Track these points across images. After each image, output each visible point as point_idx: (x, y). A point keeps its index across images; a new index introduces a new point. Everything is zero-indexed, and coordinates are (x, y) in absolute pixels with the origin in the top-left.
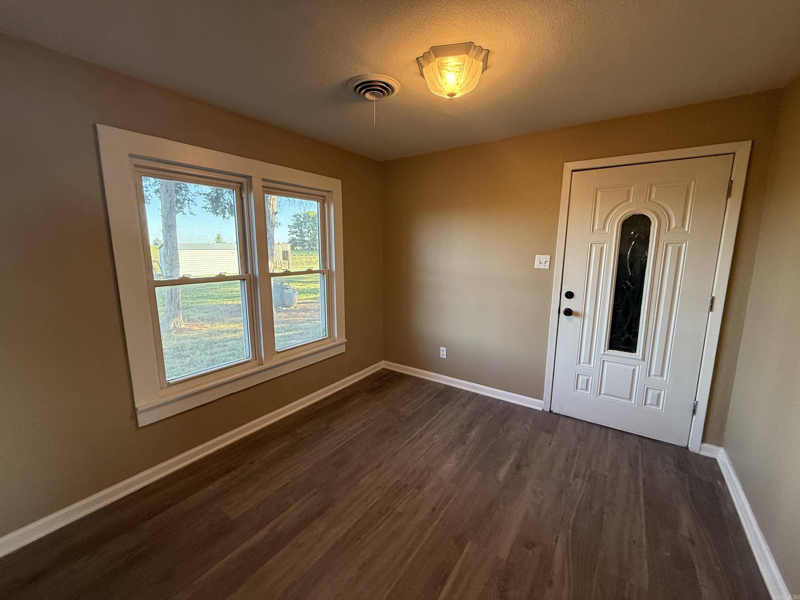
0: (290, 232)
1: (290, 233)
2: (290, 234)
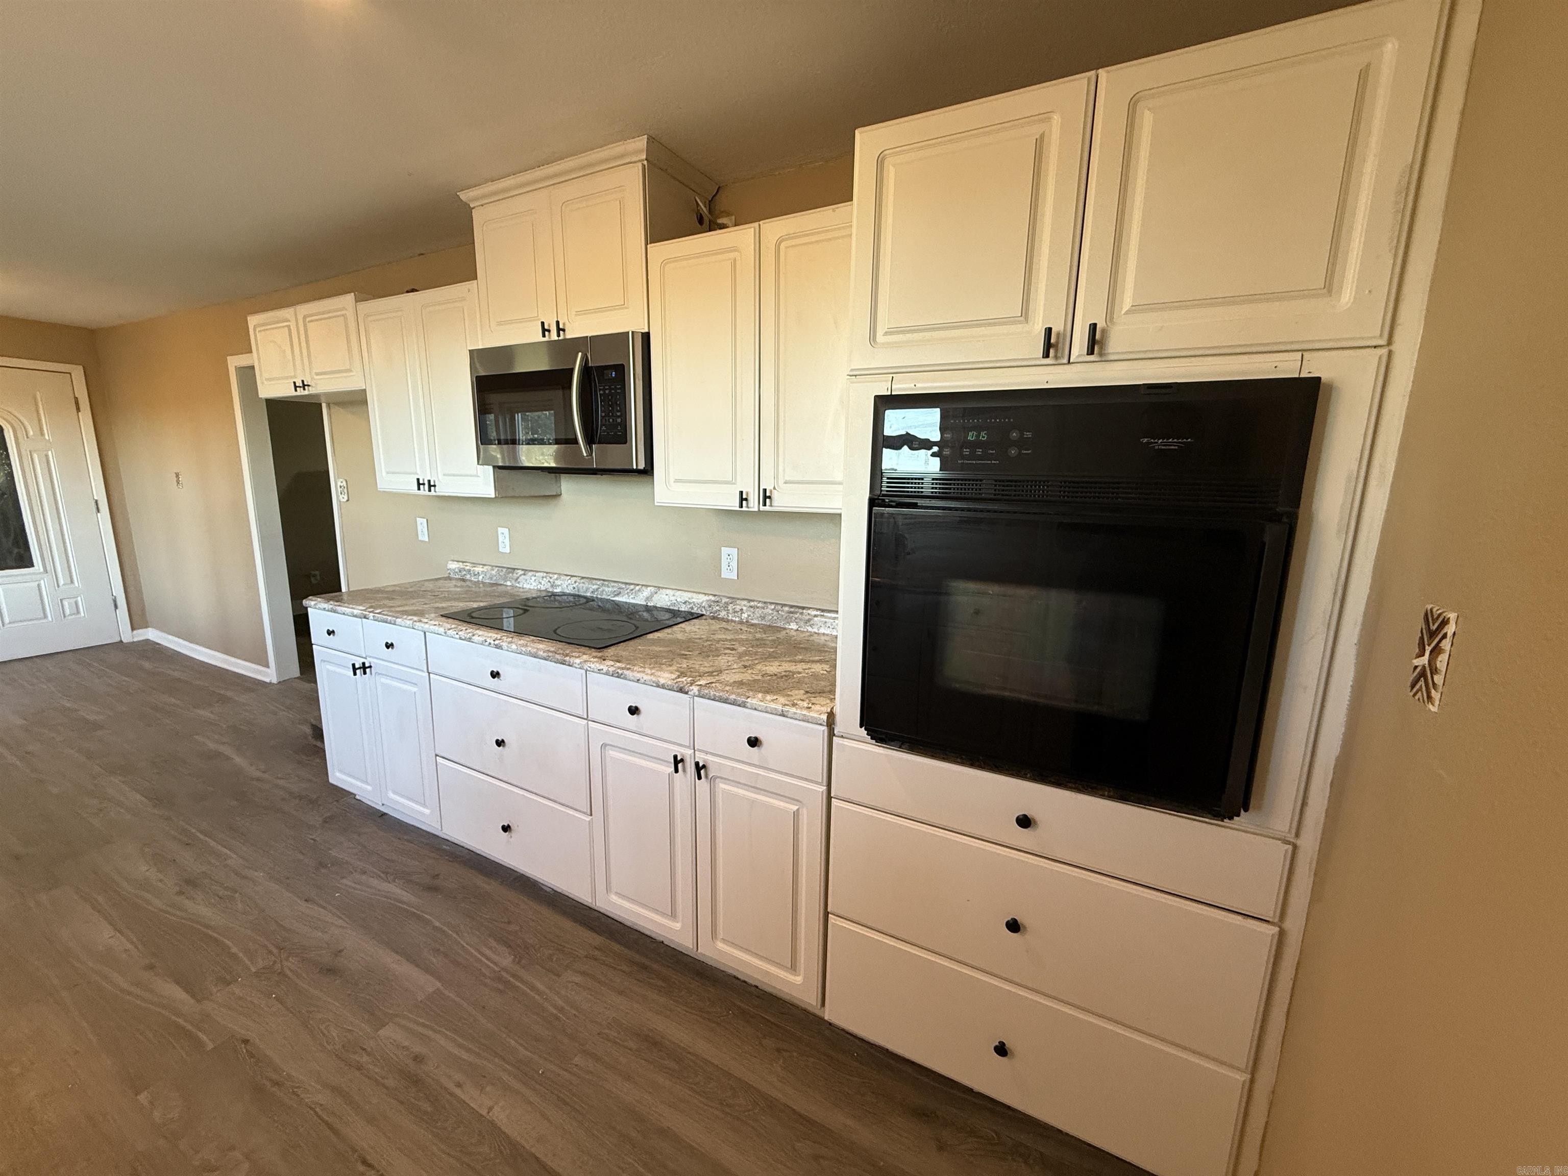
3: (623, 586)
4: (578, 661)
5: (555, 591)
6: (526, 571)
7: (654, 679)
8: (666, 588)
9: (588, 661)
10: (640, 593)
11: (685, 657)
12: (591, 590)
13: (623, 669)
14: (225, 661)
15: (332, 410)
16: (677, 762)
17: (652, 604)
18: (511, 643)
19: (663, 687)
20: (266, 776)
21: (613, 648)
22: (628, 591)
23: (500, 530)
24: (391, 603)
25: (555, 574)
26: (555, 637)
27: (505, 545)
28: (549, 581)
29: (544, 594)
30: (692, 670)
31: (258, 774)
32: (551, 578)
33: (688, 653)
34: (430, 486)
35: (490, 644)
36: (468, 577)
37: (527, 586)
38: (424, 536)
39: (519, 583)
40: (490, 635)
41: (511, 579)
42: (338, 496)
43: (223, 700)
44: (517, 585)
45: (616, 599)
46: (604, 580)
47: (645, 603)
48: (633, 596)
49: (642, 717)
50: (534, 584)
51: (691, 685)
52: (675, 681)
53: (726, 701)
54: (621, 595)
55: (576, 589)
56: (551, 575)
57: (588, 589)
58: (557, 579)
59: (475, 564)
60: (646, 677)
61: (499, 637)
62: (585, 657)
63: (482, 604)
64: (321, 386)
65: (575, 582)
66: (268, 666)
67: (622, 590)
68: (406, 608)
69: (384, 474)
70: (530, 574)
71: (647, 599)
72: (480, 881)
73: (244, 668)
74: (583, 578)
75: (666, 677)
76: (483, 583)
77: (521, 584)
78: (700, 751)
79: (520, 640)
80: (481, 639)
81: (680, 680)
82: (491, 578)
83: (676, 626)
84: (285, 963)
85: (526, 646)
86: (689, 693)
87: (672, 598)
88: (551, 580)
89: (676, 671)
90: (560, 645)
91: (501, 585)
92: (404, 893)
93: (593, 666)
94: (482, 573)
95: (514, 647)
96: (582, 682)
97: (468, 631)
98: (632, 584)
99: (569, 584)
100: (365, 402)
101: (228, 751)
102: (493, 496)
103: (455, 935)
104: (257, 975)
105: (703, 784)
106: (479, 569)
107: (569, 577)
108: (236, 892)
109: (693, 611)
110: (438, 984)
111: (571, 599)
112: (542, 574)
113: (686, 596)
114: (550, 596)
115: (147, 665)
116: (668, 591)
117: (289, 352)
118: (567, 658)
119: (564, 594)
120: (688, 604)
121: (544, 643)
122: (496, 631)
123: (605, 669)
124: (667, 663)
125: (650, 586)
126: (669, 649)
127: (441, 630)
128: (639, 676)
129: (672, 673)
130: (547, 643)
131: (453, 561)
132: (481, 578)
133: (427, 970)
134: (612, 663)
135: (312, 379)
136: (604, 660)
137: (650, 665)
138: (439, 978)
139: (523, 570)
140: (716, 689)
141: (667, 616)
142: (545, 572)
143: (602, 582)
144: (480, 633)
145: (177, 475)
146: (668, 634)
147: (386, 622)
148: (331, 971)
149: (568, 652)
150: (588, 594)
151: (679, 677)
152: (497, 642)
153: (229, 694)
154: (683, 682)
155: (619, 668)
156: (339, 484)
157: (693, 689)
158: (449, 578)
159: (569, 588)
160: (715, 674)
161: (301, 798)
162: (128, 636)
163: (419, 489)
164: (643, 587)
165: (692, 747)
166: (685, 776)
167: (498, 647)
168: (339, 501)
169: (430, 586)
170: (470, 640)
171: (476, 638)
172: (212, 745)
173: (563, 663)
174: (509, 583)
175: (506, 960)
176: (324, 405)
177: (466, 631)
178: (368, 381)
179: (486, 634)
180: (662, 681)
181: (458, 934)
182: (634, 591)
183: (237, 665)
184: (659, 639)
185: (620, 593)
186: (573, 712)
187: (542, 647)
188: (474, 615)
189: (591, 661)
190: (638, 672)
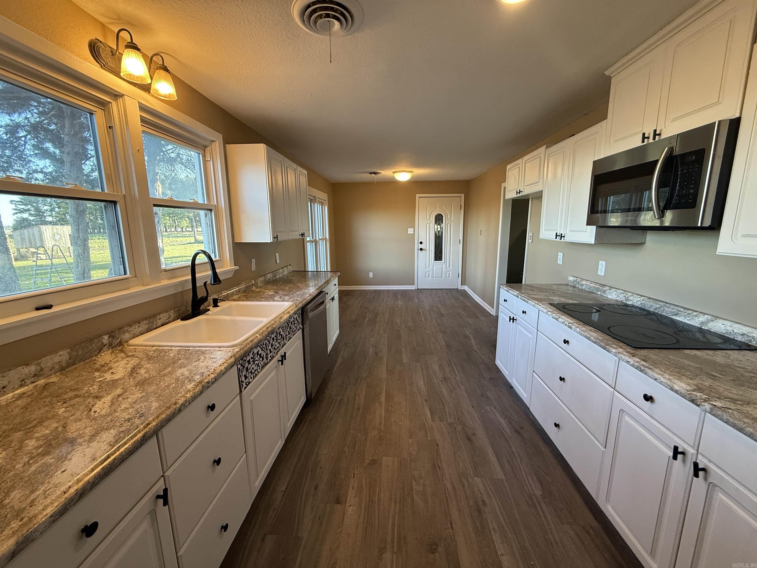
0: (16, 209)
1: (17, 211)
2: (16, 213)
3: (682, 310)
4: (614, 351)
5: (628, 303)
6: (611, 287)
7: (669, 384)
8: (724, 319)
9: (621, 353)
10: (696, 318)
11: (712, 377)
12: (654, 307)
13: (645, 367)
14: (482, 303)
15: (533, 201)
16: (676, 452)
17: (707, 328)
18: (577, 327)
19: (676, 392)
20: (478, 351)
21: (646, 351)
22: (686, 314)
23: (601, 262)
24: (530, 292)
25: (630, 292)
26: (608, 332)
27: (601, 271)
28: (625, 296)
29: (619, 303)
30: (713, 390)
31: (476, 349)
32: (626, 294)
33: (718, 375)
34: (562, 237)
35: (566, 324)
36: (577, 286)
37: (609, 297)
38: (560, 262)
39: (605, 294)
40: (568, 320)
41: (601, 291)
42: (528, 240)
43: (477, 317)
44: (604, 295)
45: (674, 317)
46: (666, 303)
47: (700, 326)
48: (689, 319)
49: (654, 406)
50: (614, 296)
51: (704, 402)
52: (689, 393)
53: (741, 430)
54: (678, 316)
55: (643, 305)
56: (627, 293)
57: (651, 306)
58: (630, 296)
59: (582, 280)
60: (662, 379)
61: (572, 322)
62: (620, 350)
63: (575, 302)
64: (527, 191)
65: (643, 300)
66: (493, 308)
67: (680, 313)
68: (536, 296)
69: (543, 231)
70: (613, 290)
71: (702, 323)
72: (541, 443)
73: (487, 307)
74: (650, 298)
75: (681, 385)
76: (584, 290)
77: (607, 295)
78: (701, 454)
79: (583, 327)
80: (562, 320)
81: (694, 393)
82: (589, 289)
83: (722, 351)
84: (458, 426)
85: (585, 331)
86: (701, 407)
87: (729, 328)
88: (626, 296)
89: (694, 385)
90: (607, 337)
91: (594, 293)
92: (506, 427)
93: (623, 357)
94: (586, 285)
95: (578, 330)
96: (615, 364)
97: (558, 315)
98: (690, 310)
99: (638, 301)
100: (541, 197)
101: (471, 337)
102: (593, 243)
103: (519, 461)
104: (449, 424)
105: (699, 482)
106: (584, 282)
107: (639, 296)
108: (454, 390)
109: (750, 343)
110: (504, 478)
111: (638, 310)
112: (621, 291)
113: (745, 330)
114: (624, 306)
115: (461, 298)
116: (725, 322)
117: (517, 179)
118: (608, 347)
119: (633, 306)
120: (746, 336)
121: (597, 333)
122: (572, 318)
123: (632, 362)
124: (690, 376)
125: (708, 314)
126: (699, 366)
127: (545, 311)
128: (657, 376)
129: (689, 385)
130: (598, 334)
131: (572, 276)
132: (584, 287)
133: (502, 467)
134: (639, 360)
135: (524, 188)
136: (634, 356)
137: (671, 372)
138: (505, 475)
139: (609, 287)
140: (732, 415)
141: (720, 341)
142: (623, 290)
143: (665, 304)
144: (563, 317)
145: (481, 231)
146: (707, 355)
147: (524, 301)
148: (469, 439)
149: (610, 343)
150: (652, 310)
151: (694, 390)
152: (570, 325)
153: (479, 315)
154: (697, 396)
155: (643, 365)
156: (530, 235)
157: (705, 406)
158: (567, 285)
159: (638, 303)
160: (739, 402)
161: (486, 365)
162: (460, 287)
163: (556, 238)
164: (700, 314)
165: (696, 448)
166: (684, 467)
167: (570, 327)
168: (529, 243)
169: (555, 287)
170: (557, 319)
171: (560, 319)
172: (468, 333)
173: (605, 348)
174: (599, 293)
175: (538, 492)
176: (530, 199)
177: (557, 314)
178: (544, 187)
179: (566, 318)
180: (676, 387)
181: (520, 461)
182: (690, 315)
183: (484, 305)
184: (695, 356)
185: (678, 314)
186: (606, 381)
187: (594, 334)
188: (566, 307)
189: (623, 354)
190: (657, 373)
